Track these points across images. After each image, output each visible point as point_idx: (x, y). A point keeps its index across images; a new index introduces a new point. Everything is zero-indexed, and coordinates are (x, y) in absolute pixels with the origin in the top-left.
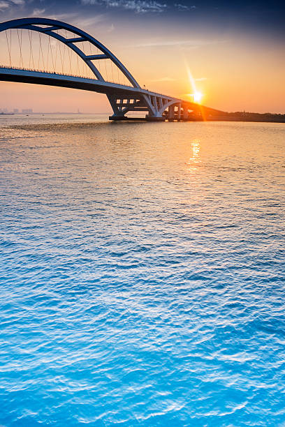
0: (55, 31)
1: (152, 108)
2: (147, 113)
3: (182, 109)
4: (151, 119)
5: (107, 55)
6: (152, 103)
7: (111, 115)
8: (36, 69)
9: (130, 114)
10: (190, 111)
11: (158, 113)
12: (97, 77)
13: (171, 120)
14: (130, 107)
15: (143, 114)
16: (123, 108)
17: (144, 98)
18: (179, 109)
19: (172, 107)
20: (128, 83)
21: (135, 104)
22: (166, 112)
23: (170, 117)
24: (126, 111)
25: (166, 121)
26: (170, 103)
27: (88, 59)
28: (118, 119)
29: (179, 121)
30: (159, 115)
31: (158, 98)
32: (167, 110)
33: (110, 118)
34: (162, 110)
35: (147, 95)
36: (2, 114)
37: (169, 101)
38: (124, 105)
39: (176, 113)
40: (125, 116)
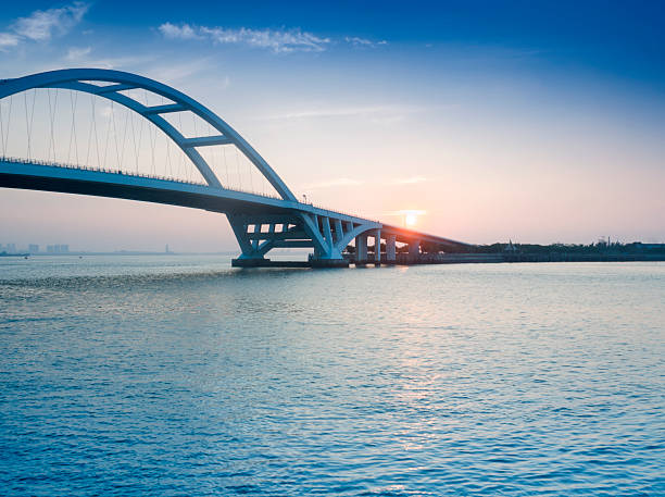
0: (125, 93)
1: (322, 240)
2: (311, 250)
3: (383, 241)
4: (319, 264)
5: (229, 136)
6: (321, 231)
7: (237, 257)
8: (82, 164)
9: (275, 255)
10: (400, 245)
11: (334, 250)
12: (208, 181)
13: (361, 265)
14: (275, 240)
15: (302, 254)
16: (261, 242)
17: (303, 222)
18: (376, 241)
19: (362, 237)
20: (271, 192)
21: (286, 233)
22: (350, 249)
23: (360, 258)
24: (267, 248)
25: (352, 266)
26: (359, 230)
27: (188, 146)
28: (251, 264)
29: (377, 264)
30: (336, 254)
31: (333, 222)
32: (352, 243)
33: (235, 263)
34: (341, 246)
35: (311, 215)
36: (4, 254)
37: (356, 225)
38: (264, 236)
39: (372, 249)
40: (266, 257)
